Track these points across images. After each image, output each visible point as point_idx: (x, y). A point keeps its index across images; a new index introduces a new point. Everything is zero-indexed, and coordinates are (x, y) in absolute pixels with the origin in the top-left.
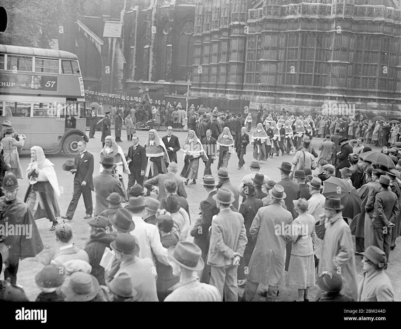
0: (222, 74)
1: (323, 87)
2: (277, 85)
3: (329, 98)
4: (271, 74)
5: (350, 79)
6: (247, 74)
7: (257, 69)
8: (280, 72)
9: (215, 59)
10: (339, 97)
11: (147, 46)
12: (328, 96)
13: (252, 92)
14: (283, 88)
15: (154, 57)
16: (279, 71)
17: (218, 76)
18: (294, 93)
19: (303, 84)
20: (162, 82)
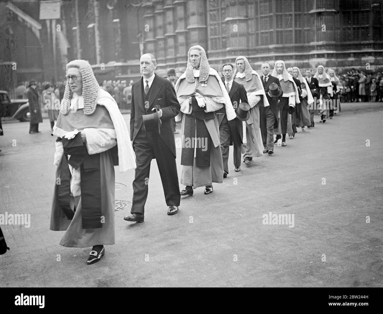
0: (182, 45)
1: (306, 44)
2: (250, 48)
3: (316, 56)
4: (241, 35)
5: (339, 31)
6: (212, 39)
7: (224, 32)
8: (252, 32)
9: (170, 28)
10: (328, 54)
11: (91, 26)
12: (314, 55)
13: (219, 61)
14: (257, 51)
15: (100, 37)
16: (250, 31)
17: (176, 48)
18: (272, 54)
19: (282, 43)
20: (113, 64)
